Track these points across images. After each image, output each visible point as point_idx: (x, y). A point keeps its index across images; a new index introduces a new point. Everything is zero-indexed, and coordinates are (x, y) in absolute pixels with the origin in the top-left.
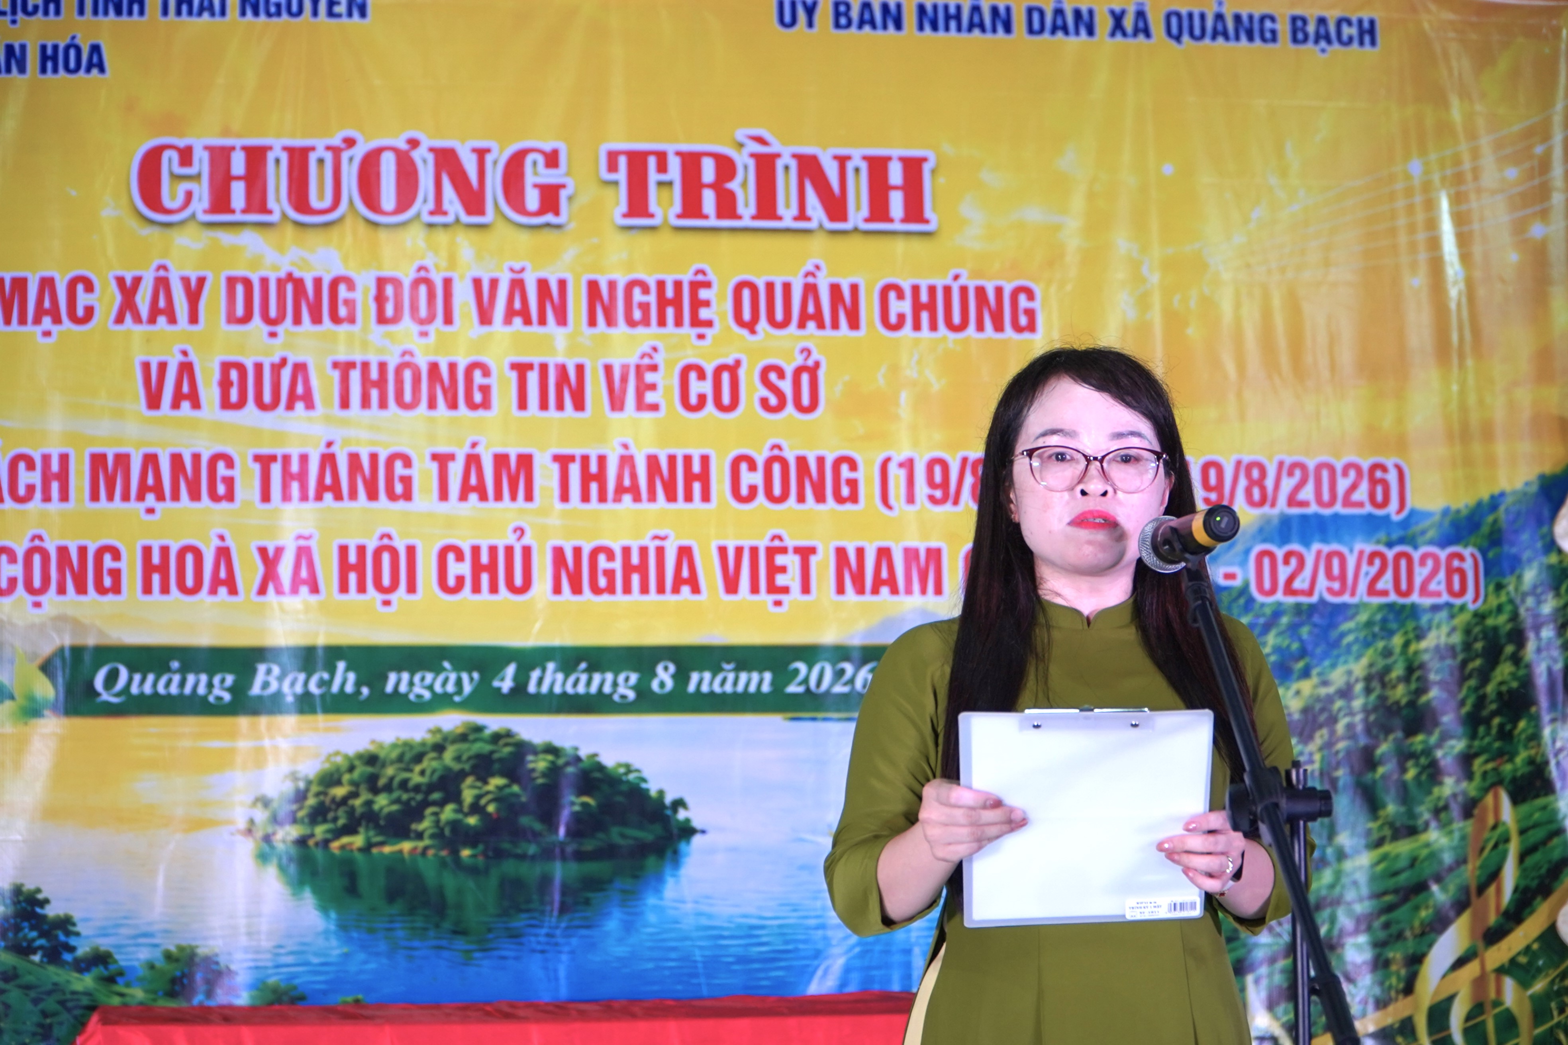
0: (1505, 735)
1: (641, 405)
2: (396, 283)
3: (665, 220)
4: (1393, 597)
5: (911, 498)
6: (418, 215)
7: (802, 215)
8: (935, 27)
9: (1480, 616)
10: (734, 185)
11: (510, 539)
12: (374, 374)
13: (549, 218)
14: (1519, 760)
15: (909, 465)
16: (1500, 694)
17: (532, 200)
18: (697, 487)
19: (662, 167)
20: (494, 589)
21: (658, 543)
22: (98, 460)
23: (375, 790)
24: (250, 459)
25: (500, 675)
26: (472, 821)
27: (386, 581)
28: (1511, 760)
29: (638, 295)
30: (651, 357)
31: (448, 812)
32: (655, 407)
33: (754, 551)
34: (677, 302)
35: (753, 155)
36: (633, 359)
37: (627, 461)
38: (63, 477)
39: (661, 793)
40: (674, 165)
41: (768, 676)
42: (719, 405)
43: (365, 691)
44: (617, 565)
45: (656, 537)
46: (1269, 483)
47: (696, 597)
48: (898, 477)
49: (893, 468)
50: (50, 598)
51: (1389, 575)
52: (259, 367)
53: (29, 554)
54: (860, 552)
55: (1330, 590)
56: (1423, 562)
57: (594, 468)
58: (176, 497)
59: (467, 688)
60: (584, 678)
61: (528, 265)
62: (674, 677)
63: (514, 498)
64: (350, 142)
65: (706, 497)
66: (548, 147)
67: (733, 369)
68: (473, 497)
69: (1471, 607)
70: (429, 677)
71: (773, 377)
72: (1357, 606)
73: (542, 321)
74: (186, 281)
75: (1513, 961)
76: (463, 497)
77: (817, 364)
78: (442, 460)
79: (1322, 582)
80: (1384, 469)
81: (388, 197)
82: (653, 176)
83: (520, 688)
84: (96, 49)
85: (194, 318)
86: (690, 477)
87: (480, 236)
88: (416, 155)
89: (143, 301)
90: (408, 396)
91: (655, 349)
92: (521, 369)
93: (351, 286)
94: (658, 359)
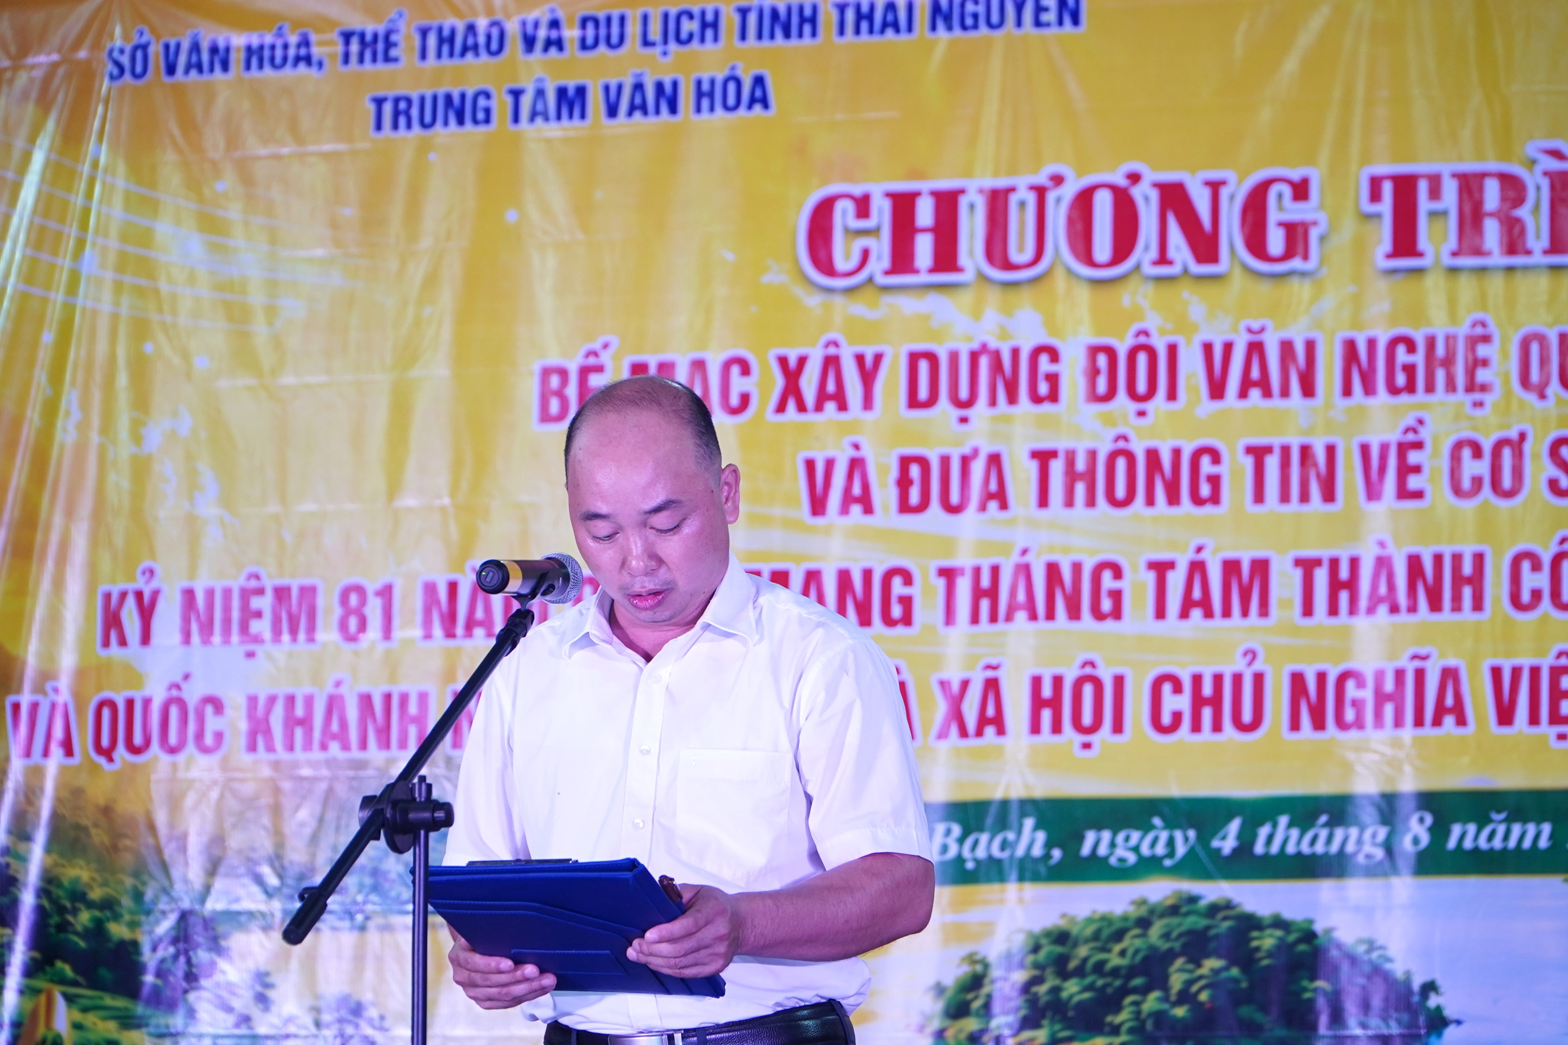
1: (1404, 493)
2: (1112, 352)
3: (1438, 260)
6: (1138, 267)
10: (1524, 212)
11: (1239, 664)
12: (1081, 465)
13: (1296, 263)
17: (1276, 242)
18: (1467, 592)
19: (1435, 193)
20: (1217, 727)
21: (1417, 664)
23: (1064, 975)
24: (933, 572)
25: (1221, 834)
26: (1180, 1012)
27: (1087, 719)
29: (1402, 355)
30: (1415, 431)
31: (1152, 1002)
32: (1418, 495)
33: (1535, 671)
34: (1449, 363)
35: (1546, 174)
36: (1394, 436)
37: (1383, 563)
39: (1408, 974)
40: (1450, 190)
41: (1547, 828)
42: (1498, 490)
43: (1057, 854)
44: (1368, 694)
45: (1415, 657)
47: (1461, 731)
52: (945, 461)
57: (1344, 573)
59: (1181, 850)
60: (1324, 833)
61: (1269, 324)
62: (1431, 830)
63: (1245, 613)
64: (1058, 180)
65: (1478, 605)
66: (1295, 175)
67: (1518, 444)
68: (1196, 614)
70: (1135, 836)
71: (1564, 451)
73: (1285, 392)
74: (860, 359)
76: (1184, 614)
78: (1160, 569)
81: (1103, 248)
82: (1424, 205)
83: (1244, 847)
84: (759, 81)
85: (868, 403)
86: (1458, 580)
87: (1212, 290)
88: (1137, 192)
89: (809, 385)
90: (1120, 492)
91: (1421, 422)
92: (1258, 453)
93: (1056, 357)
94: (1424, 434)
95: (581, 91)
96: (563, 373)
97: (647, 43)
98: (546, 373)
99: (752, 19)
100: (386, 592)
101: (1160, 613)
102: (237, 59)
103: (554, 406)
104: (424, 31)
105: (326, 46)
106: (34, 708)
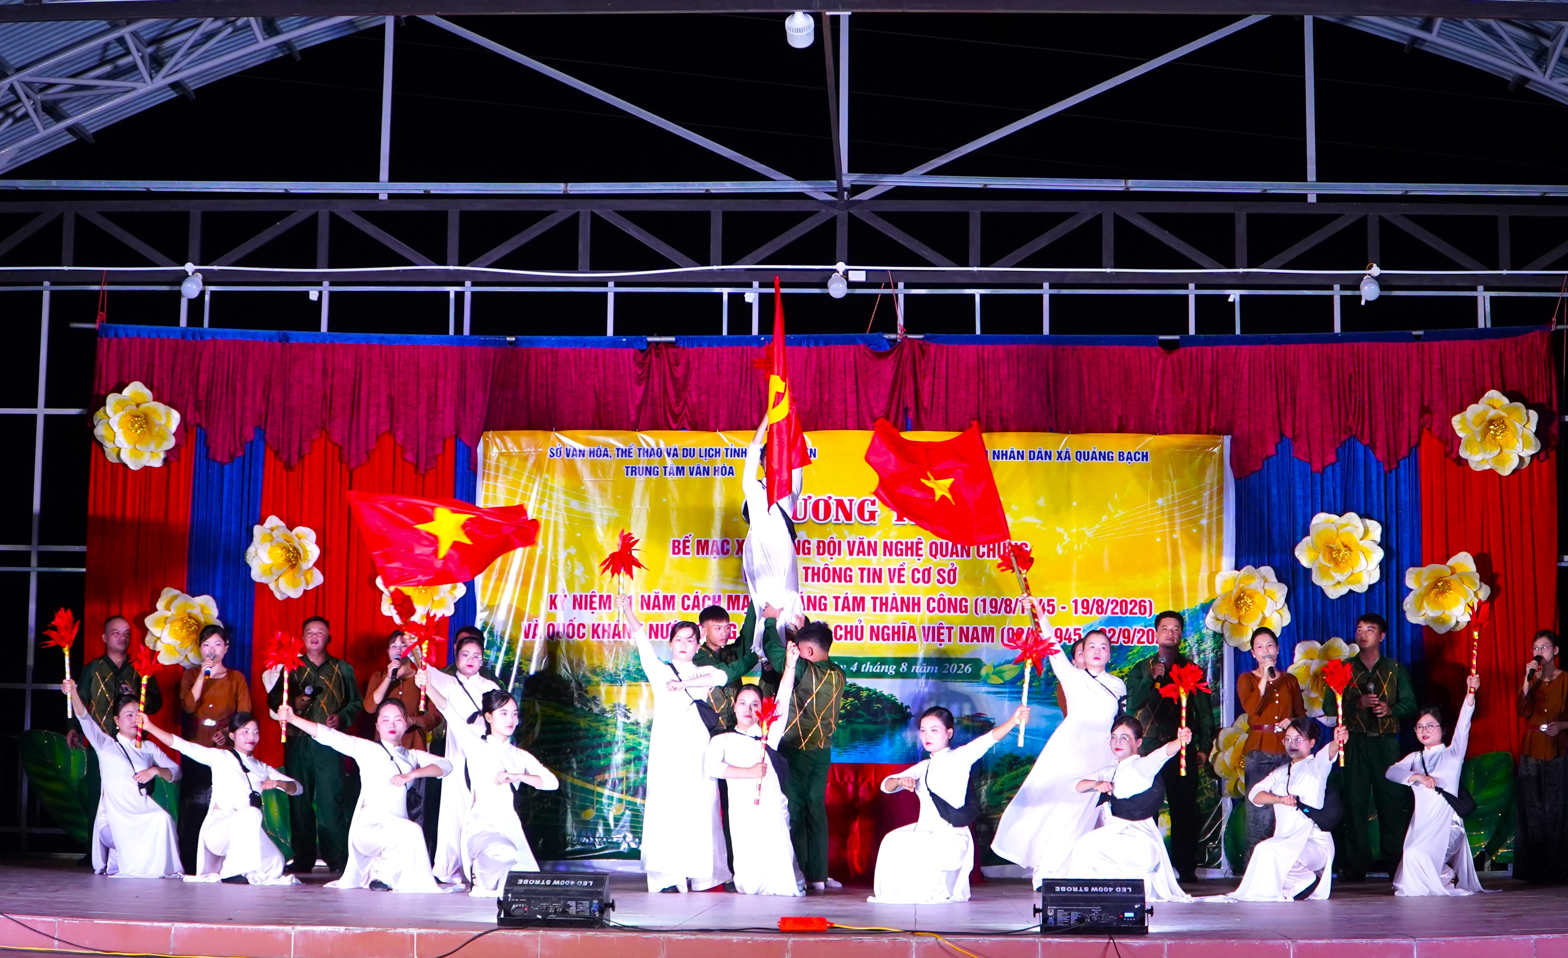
1: (900, 581)
2: (824, 542)
5: (984, 611)
6: (831, 521)
8: (998, 458)
11: (857, 623)
12: (816, 571)
13: (872, 522)
15: (984, 601)
17: (867, 516)
18: (916, 607)
20: (851, 639)
21: (903, 625)
22: (730, 598)
25: (853, 666)
26: (842, 711)
29: (899, 546)
30: (903, 566)
32: (904, 582)
33: (934, 628)
34: (912, 548)
36: (897, 567)
37: (894, 599)
39: (901, 703)
41: (937, 668)
42: (924, 581)
44: (890, 632)
45: (903, 623)
46: (1104, 606)
47: (915, 643)
48: (980, 604)
49: (979, 601)
51: (1145, 637)
54: (968, 628)
55: (1124, 642)
57: (884, 601)
60: (879, 667)
61: (865, 537)
62: (907, 667)
63: (858, 611)
64: (810, 497)
65: (919, 610)
67: (929, 570)
68: (846, 610)
71: (941, 572)
73: (869, 554)
76: (843, 610)
77: (956, 568)
79: (1122, 639)
80: (1145, 602)
81: (821, 515)
83: (859, 670)
84: (731, 468)
86: (914, 604)
87: (849, 527)
88: (830, 501)
90: (826, 578)
91: (904, 564)
92: (862, 570)
93: (809, 543)
94: (905, 566)
95: (683, 468)
96: (679, 542)
97: (700, 456)
98: (674, 542)
99: (729, 451)
101: (837, 609)
102: (587, 454)
103: (676, 550)
104: (639, 450)
105: (612, 452)
106: (530, 625)
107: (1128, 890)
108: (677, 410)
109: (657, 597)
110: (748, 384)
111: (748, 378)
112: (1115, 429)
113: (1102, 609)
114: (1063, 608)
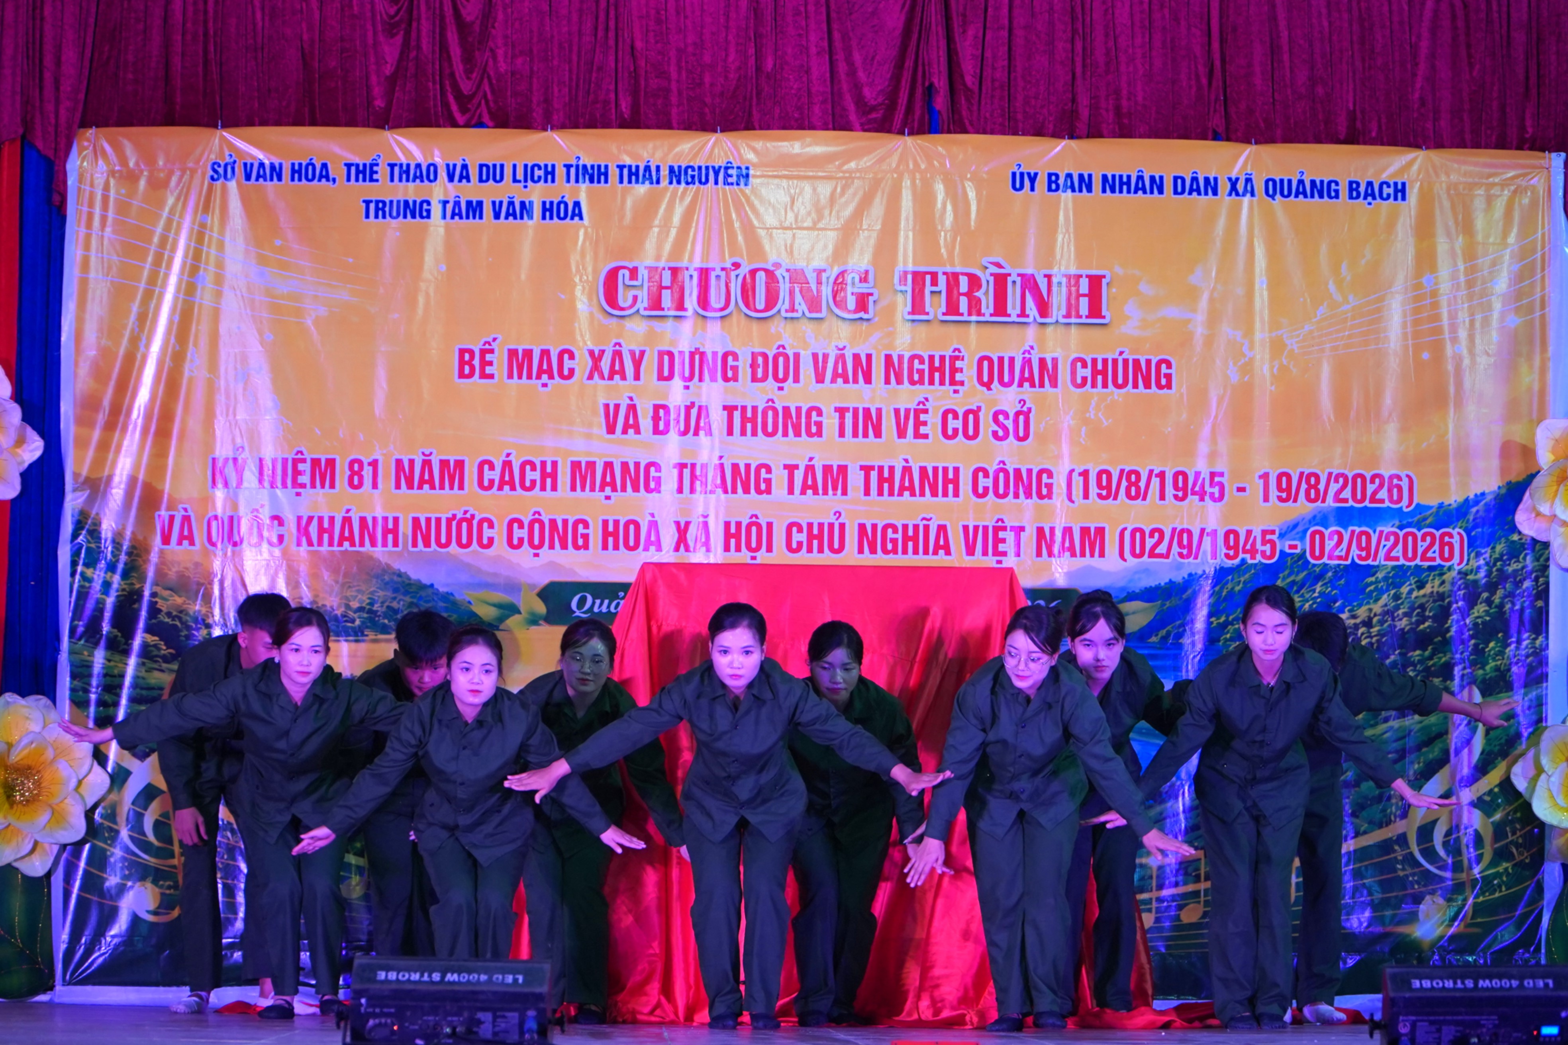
0: (1478, 651)
1: (917, 435)
2: (765, 356)
3: (935, 316)
4: (1402, 561)
5: (1086, 496)
6: (779, 311)
7: (1023, 314)
8: (1113, 191)
9: (1463, 574)
10: (980, 294)
11: (832, 519)
12: (749, 414)
13: (862, 315)
14: (1488, 668)
15: (1085, 474)
16: (1476, 625)
17: (851, 303)
18: (951, 488)
19: (934, 283)
20: (821, 550)
21: (925, 522)
22: (576, 465)
24: (671, 466)
27: (754, 544)
28: (1483, 668)
29: (917, 365)
30: (924, 404)
32: (926, 436)
33: (986, 528)
34: (941, 370)
35: (991, 275)
36: (913, 406)
37: (907, 470)
38: (554, 476)
40: (942, 280)
42: (966, 436)
44: (899, 536)
45: (924, 519)
46: (1321, 487)
47: (947, 556)
48: (1077, 481)
49: (1075, 475)
50: (544, 551)
51: (1400, 547)
52: (677, 408)
53: (532, 524)
54: (1052, 530)
55: (1359, 557)
56: (1423, 539)
57: (886, 474)
58: (624, 489)
61: (848, 345)
63: (835, 493)
64: (737, 265)
65: (956, 494)
66: (862, 269)
67: (976, 412)
68: (810, 492)
69: (1457, 568)
71: (1001, 417)
72: (1378, 566)
73: (856, 381)
74: (632, 353)
75: (1480, 799)
76: (803, 493)
77: (1030, 409)
78: (791, 469)
79: (1355, 551)
80: (1399, 478)
81: (760, 302)
82: (928, 288)
84: (577, 205)
85: (637, 377)
86: (946, 481)
87: (817, 326)
88: (778, 273)
89: (605, 364)
90: (770, 428)
91: (927, 399)
92: (842, 411)
93: (736, 357)
94: (928, 405)
95: (480, 204)
96: (471, 352)
97: (515, 180)
98: (462, 352)
99: (573, 171)
100: (374, 464)
102: (286, 173)
103: (467, 369)
104: (392, 166)
105: (337, 171)
106: (172, 518)
107: (1546, 985)
108: (466, 87)
109: (427, 464)
110: (611, 34)
111: (612, 24)
112: (1342, 137)
113: (1317, 491)
114: (1241, 489)
